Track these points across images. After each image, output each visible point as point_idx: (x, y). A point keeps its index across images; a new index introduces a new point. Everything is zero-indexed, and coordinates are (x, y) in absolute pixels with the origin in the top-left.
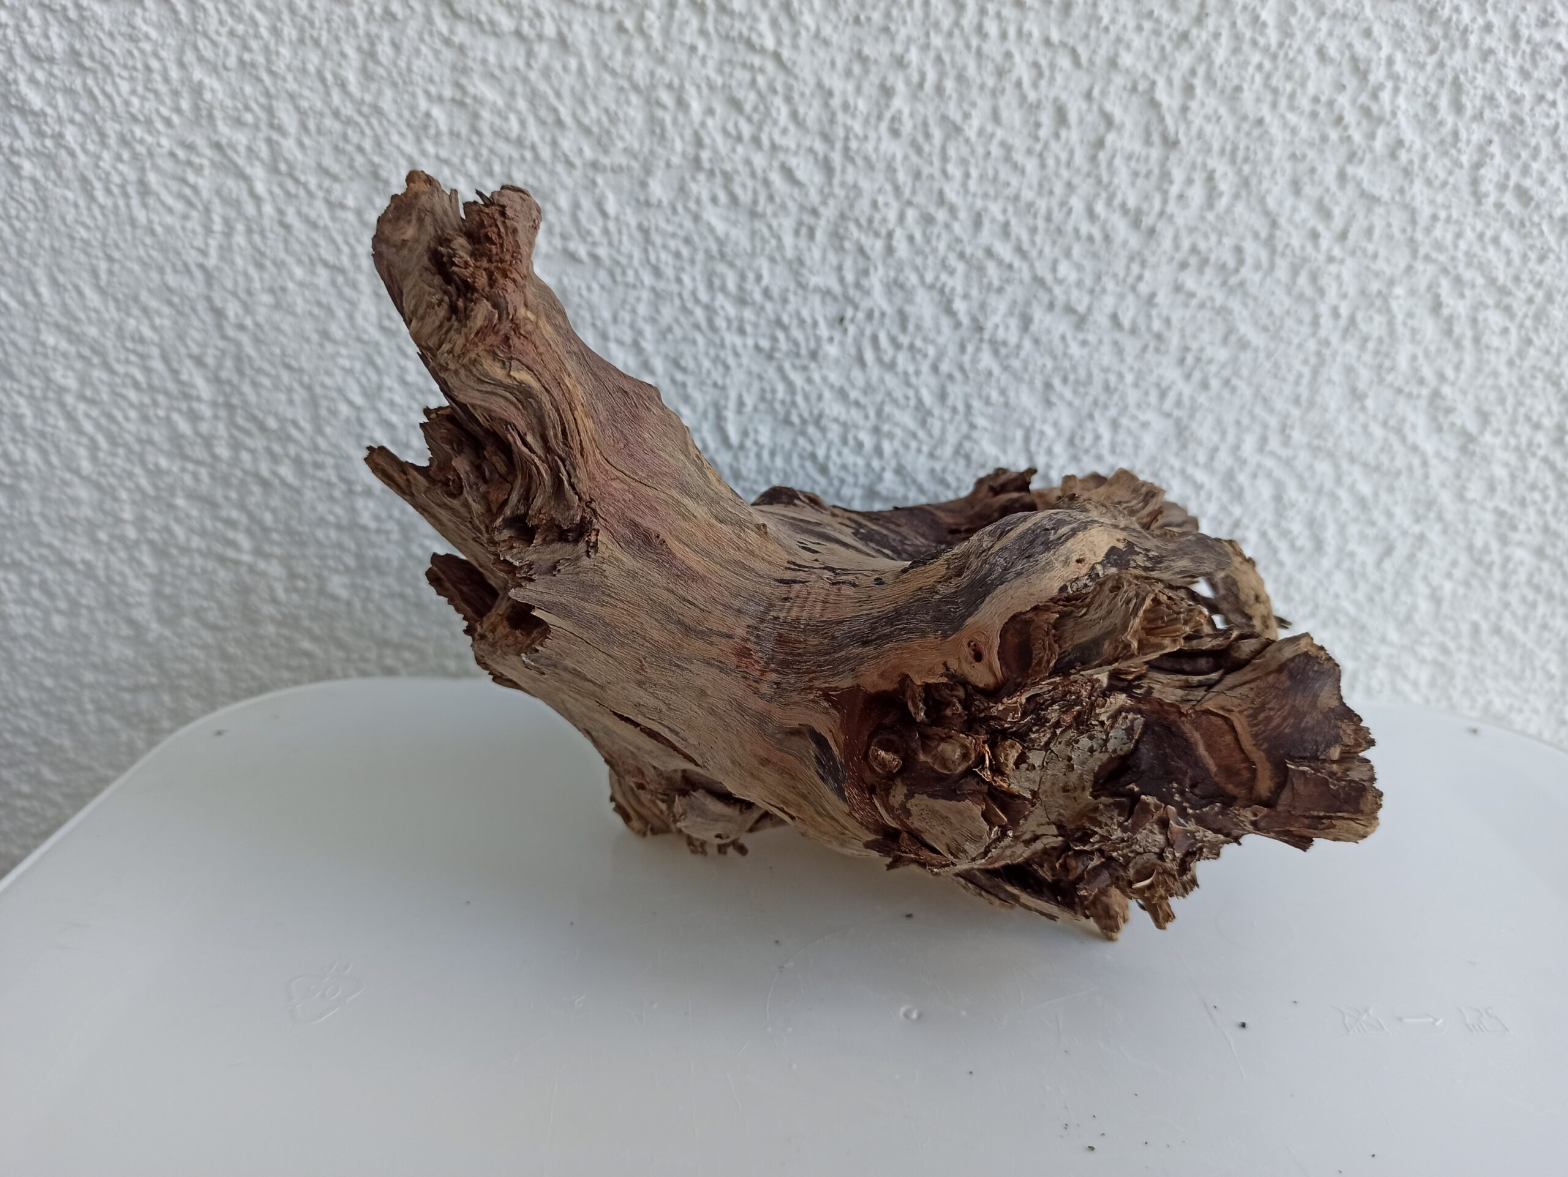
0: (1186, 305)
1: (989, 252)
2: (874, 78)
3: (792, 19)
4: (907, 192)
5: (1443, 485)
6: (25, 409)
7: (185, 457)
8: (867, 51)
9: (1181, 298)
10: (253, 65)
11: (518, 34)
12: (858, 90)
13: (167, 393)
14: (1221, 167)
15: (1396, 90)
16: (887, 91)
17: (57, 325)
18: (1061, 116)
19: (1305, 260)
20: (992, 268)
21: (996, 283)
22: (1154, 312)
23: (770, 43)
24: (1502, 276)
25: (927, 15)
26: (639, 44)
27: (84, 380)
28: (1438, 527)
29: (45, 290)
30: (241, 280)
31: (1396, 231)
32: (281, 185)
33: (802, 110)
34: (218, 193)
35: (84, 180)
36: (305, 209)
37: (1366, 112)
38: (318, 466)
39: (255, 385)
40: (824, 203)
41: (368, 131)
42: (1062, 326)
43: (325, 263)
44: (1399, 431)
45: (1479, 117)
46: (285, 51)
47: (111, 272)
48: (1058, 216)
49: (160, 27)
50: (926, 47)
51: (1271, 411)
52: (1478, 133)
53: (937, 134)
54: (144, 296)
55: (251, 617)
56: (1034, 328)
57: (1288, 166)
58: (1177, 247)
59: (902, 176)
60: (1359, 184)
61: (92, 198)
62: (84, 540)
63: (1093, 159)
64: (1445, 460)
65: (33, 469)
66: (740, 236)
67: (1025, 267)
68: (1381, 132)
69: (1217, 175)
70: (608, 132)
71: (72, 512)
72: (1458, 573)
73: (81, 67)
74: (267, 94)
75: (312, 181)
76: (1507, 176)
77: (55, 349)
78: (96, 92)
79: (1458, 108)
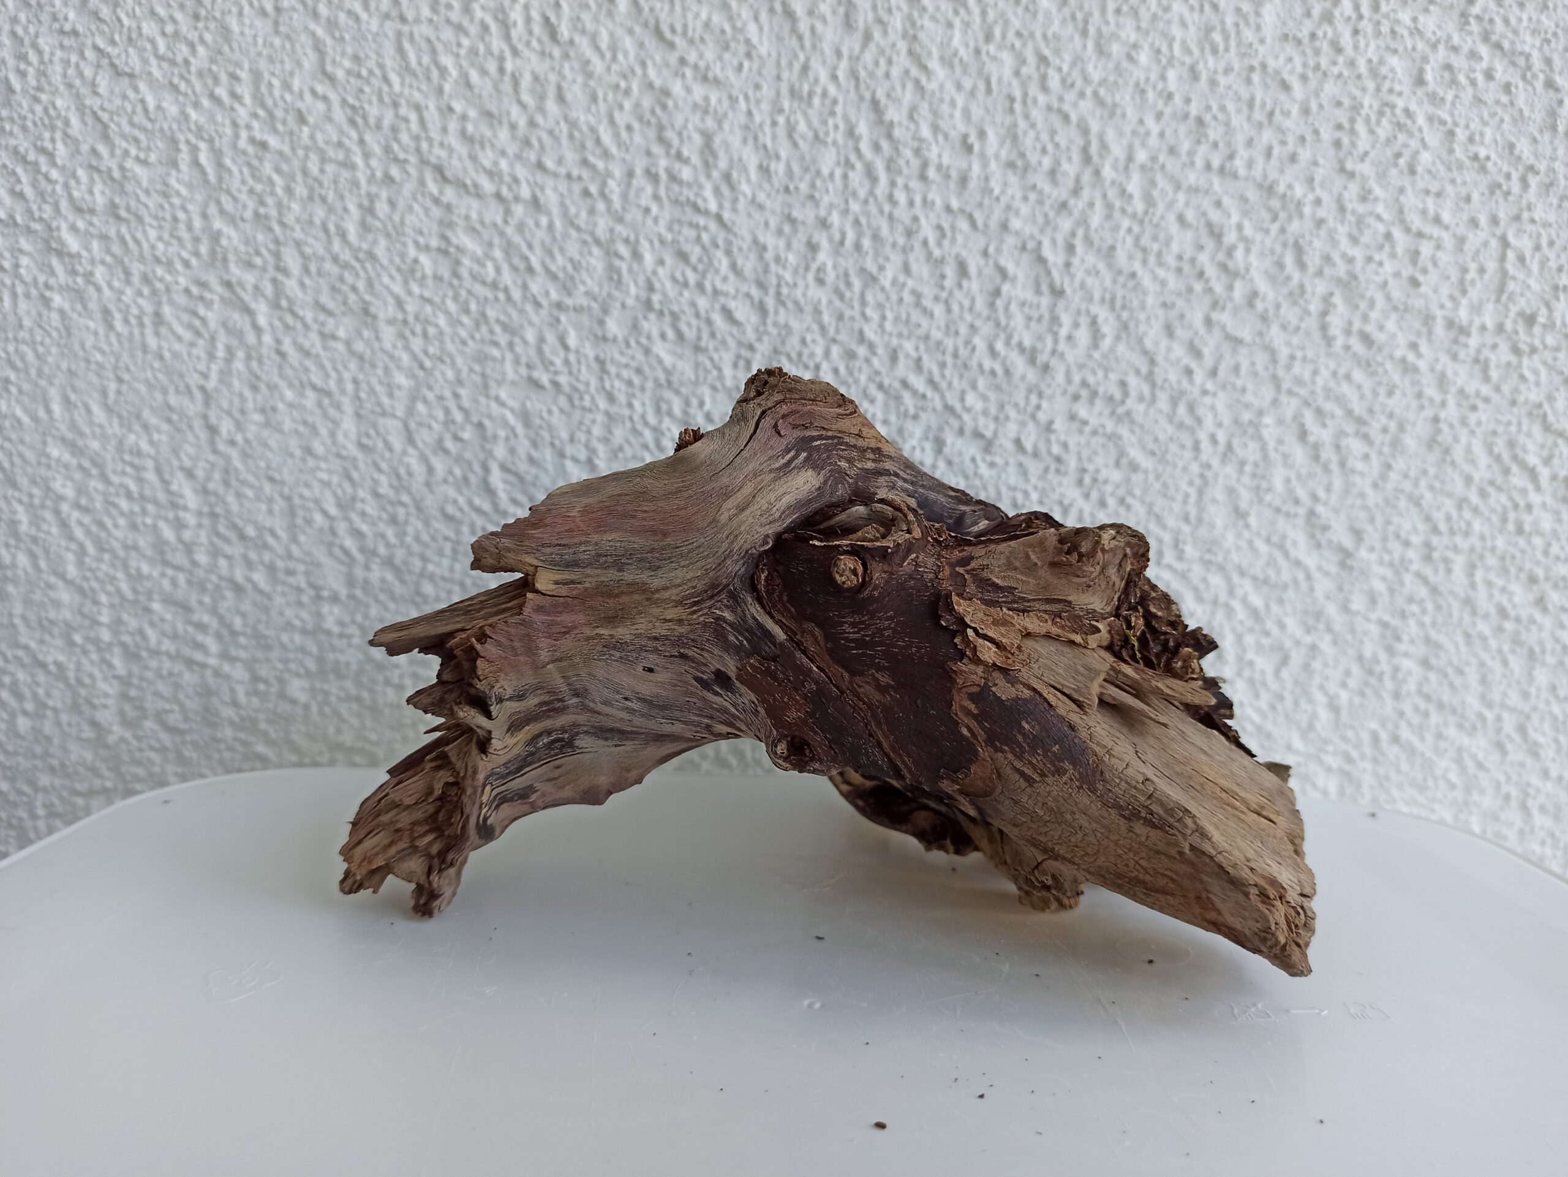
0: (1081, 432)
1: (905, 384)
2: (802, 236)
3: (732, 187)
4: (831, 332)
5: (1328, 598)
6: (22, 516)
7: (166, 563)
8: (795, 214)
9: (1075, 425)
10: (267, 217)
11: (498, 196)
12: (789, 246)
13: (156, 502)
14: (1103, 314)
15: (1248, 251)
16: (813, 248)
17: (63, 439)
18: (962, 270)
19: (1182, 393)
20: (907, 398)
21: (912, 411)
22: (1053, 438)
23: (713, 206)
24: (1358, 408)
25: (846, 186)
26: (601, 206)
27: (81, 490)
28: (1328, 638)
29: (57, 408)
30: (236, 400)
31: (1260, 368)
32: (281, 319)
33: (740, 262)
34: (224, 324)
35: (106, 312)
36: (301, 340)
37: (1224, 267)
38: (290, 572)
39: (239, 495)
40: (759, 340)
41: (362, 273)
42: (971, 450)
43: (314, 388)
44: (1281, 547)
45: (1320, 273)
46: (295, 207)
47: (119, 392)
48: (963, 353)
49: (190, 186)
50: (845, 212)
51: (1164, 527)
52: (1321, 287)
53: (857, 284)
54: (146, 414)
55: (210, 718)
56: (947, 450)
57: (1161, 313)
58: (1069, 381)
59: (826, 318)
60: (1223, 328)
61: (111, 327)
62: (59, 642)
63: (992, 305)
64: (1327, 574)
65: (21, 573)
66: (685, 368)
67: (937, 397)
68: (1238, 285)
69: (1100, 319)
70: (572, 278)
71: (52, 615)
72: (1352, 683)
73: (118, 218)
74: (277, 242)
75: (309, 316)
76: (1350, 323)
77: (58, 460)
78: (128, 238)
79: (1302, 265)
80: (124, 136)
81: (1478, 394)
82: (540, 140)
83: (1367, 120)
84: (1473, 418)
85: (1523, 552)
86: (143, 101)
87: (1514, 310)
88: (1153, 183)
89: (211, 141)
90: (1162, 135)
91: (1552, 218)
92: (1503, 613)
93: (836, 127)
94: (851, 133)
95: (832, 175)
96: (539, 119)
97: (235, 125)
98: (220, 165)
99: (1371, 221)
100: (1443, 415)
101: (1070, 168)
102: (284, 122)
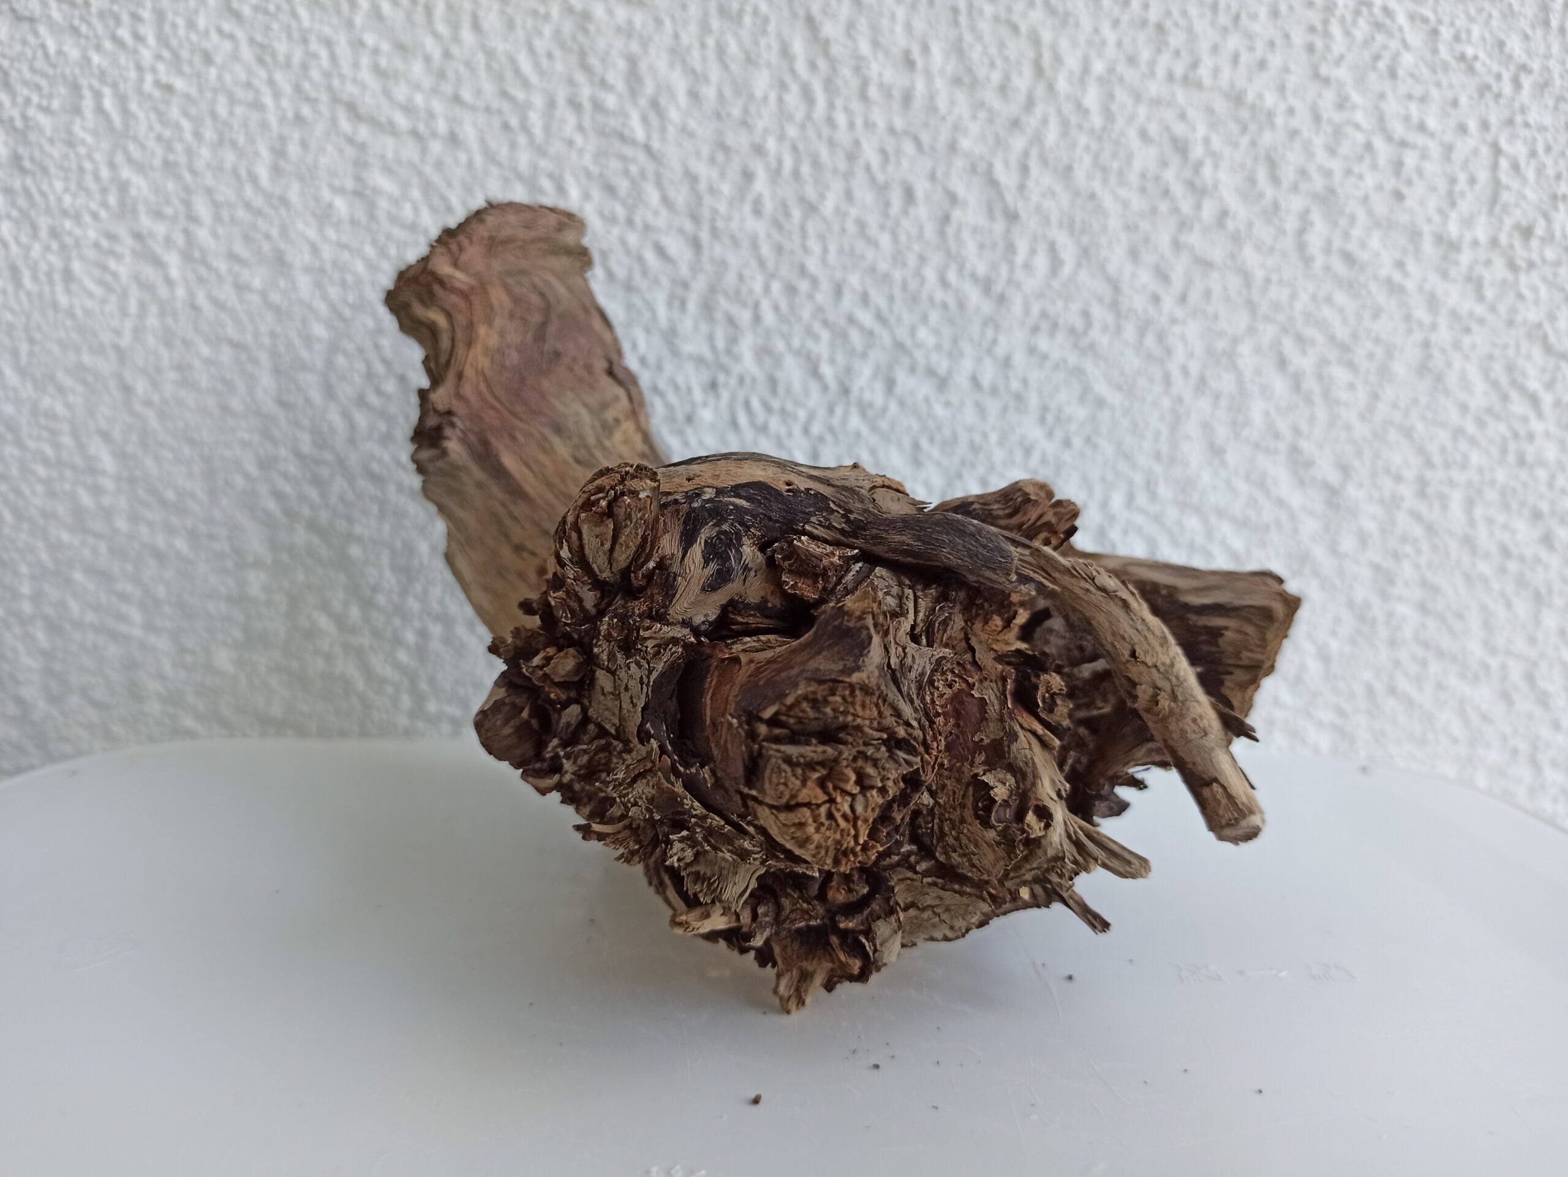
0: (1041, 366)
1: (851, 320)
2: (736, 165)
3: (660, 115)
4: (771, 265)
5: (1314, 539)
7: (86, 531)
8: (728, 141)
9: (1035, 359)
10: (176, 164)
11: (414, 133)
12: (723, 175)
13: (73, 468)
14: (1062, 239)
15: (1216, 166)
16: (748, 176)
18: (909, 195)
19: (1149, 322)
20: (854, 335)
21: (859, 348)
22: (1011, 374)
24: (1342, 332)
25: (781, 110)
26: (522, 140)
30: (151, 358)
31: (1233, 293)
32: (194, 271)
33: (671, 194)
34: (136, 278)
36: (214, 292)
37: (1191, 185)
38: (211, 537)
39: (157, 459)
40: (694, 277)
41: (275, 220)
42: (925, 388)
43: (230, 342)
44: (1262, 485)
45: (1295, 188)
46: (205, 153)
47: (31, 354)
48: (913, 285)
49: (95, 134)
50: (782, 137)
51: (1134, 467)
52: (1296, 203)
53: (796, 214)
54: (60, 376)
56: (899, 389)
57: (1123, 236)
58: (1027, 312)
59: (766, 251)
60: (1192, 250)
61: (19, 285)
63: (942, 233)
64: (1312, 514)
67: (886, 333)
68: (1207, 203)
69: (1059, 244)
72: (1343, 631)
73: (23, 171)
74: (188, 190)
75: (222, 266)
76: (1329, 243)
78: (34, 190)
79: (1275, 180)
80: (25, 83)
81: (1471, 314)
82: (457, 72)
83: (1342, 21)
84: (1467, 340)
85: (1525, 485)
86: (43, 46)
87: (1508, 222)
88: (1111, 97)
89: (115, 86)
90: (1119, 44)
91: (1548, 120)
92: (1506, 552)
93: (769, 47)
94: (785, 52)
95: (765, 99)
96: (455, 50)
97: (139, 68)
98: (125, 112)
99: (1350, 130)
100: (1433, 338)
101: (1022, 82)
102: (191, 63)
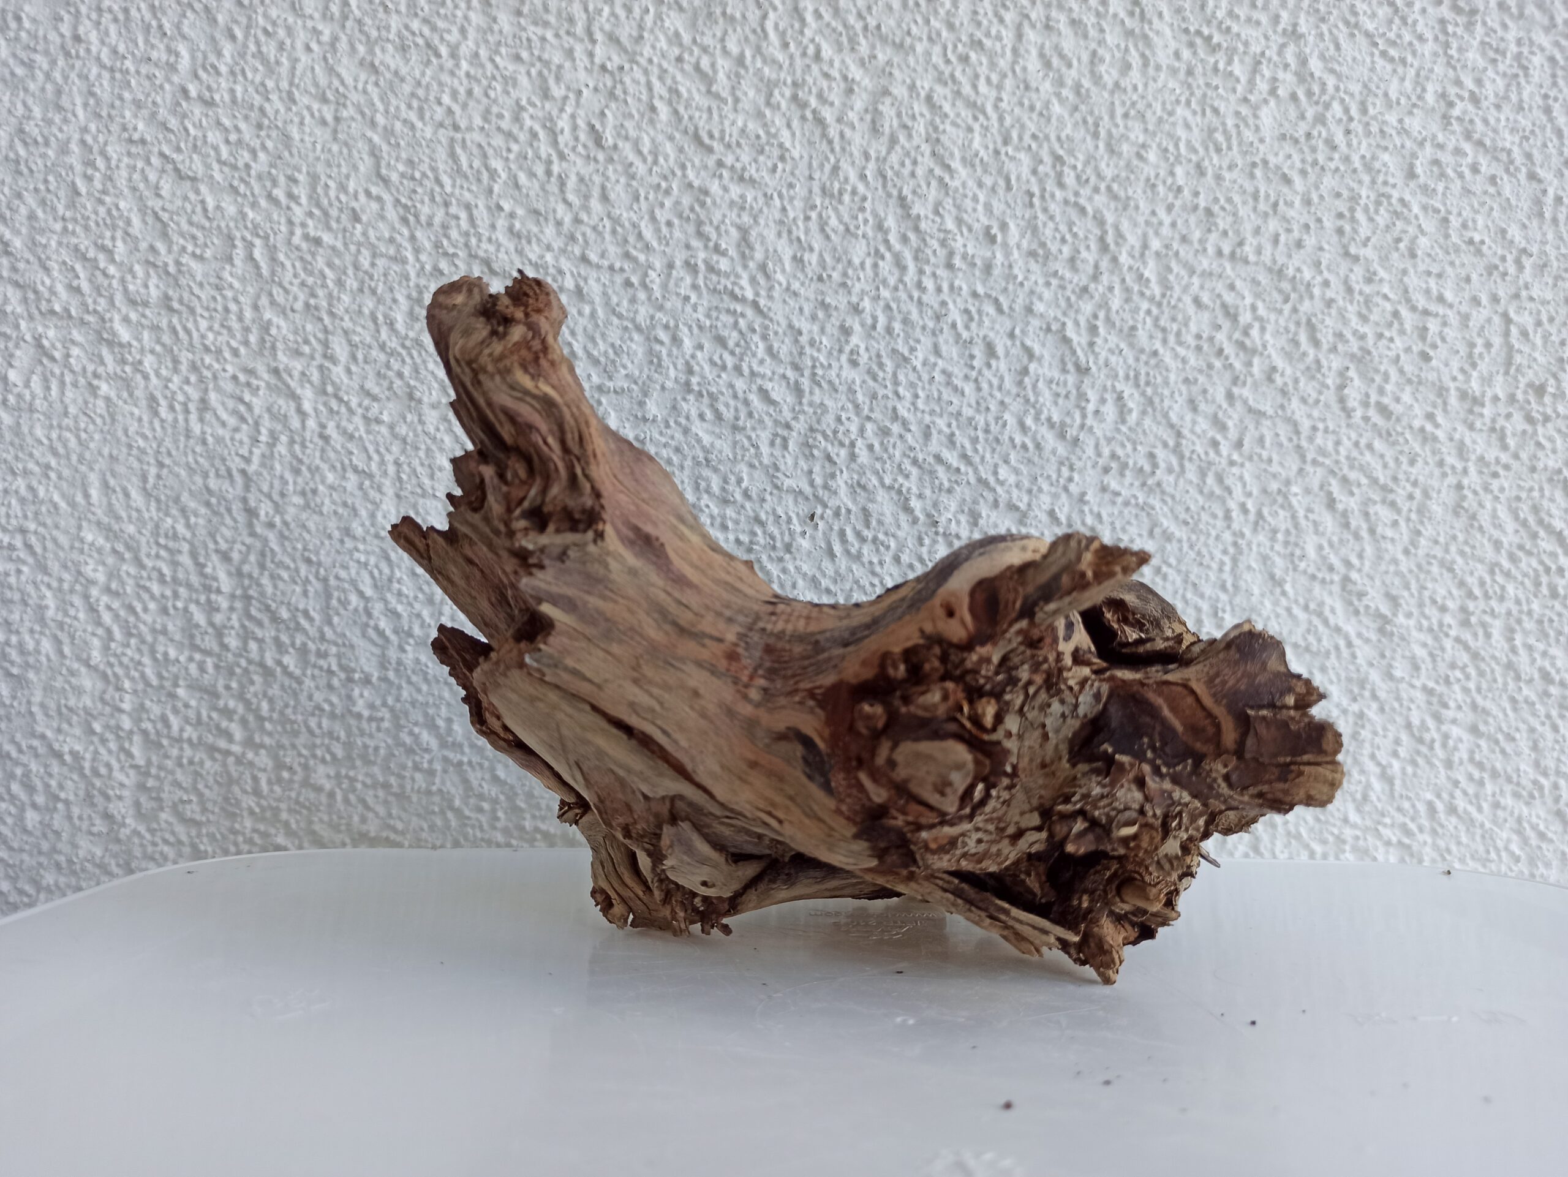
0: (1114, 503)
1: (938, 458)
2: (835, 321)
3: (768, 277)
4: (866, 412)
5: (1371, 665)
6: (50, 601)
7: (195, 647)
8: (828, 300)
9: (1107, 497)
10: (317, 308)
12: (822, 330)
13: (189, 586)
14: (1128, 390)
15: (1263, 329)
16: (846, 331)
17: (99, 523)
18: (990, 350)
19: (1210, 463)
20: (941, 471)
21: (946, 484)
22: (1086, 509)
23: (749, 294)
24: (1382, 476)
25: (876, 274)
26: (642, 295)
27: (113, 574)
28: (1375, 706)
29: (94, 493)
30: (277, 483)
31: (1283, 439)
32: (325, 404)
33: (776, 345)
34: (269, 410)
35: (152, 399)
36: (344, 423)
37: (1241, 345)
38: (321, 654)
39: (274, 577)
40: (795, 418)
41: (408, 360)
43: (356, 470)
44: (1320, 615)
45: (1334, 349)
46: (346, 298)
47: (159, 477)
48: (994, 428)
49: (243, 280)
50: (876, 298)
51: (1202, 596)
52: (1336, 363)
53: (889, 365)
54: (185, 497)
55: (229, 809)
56: (981, 522)
57: (1184, 388)
58: (1099, 455)
59: (860, 397)
60: (1245, 402)
61: (156, 414)
62: (77, 731)
63: (1020, 383)
64: (1367, 641)
65: (44, 659)
66: (724, 447)
67: (970, 471)
68: (1256, 361)
69: (1126, 395)
70: (613, 362)
71: (72, 703)
72: (1402, 752)
73: (171, 309)
74: (326, 331)
75: (354, 402)
76: (1367, 395)
77: (92, 544)
78: (179, 328)
79: (1316, 343)
80: (182, 234)
81: (1498, 461)
82: (584, 235)
83: (1366, 210)
84: (1495, 485)
85: (1560, 615)
86: (203, 202)
87: (1523, 382)
88: (1169, 269)
89: (266, 238)
90: (1174, 225)
91: (1549, 296)
92: (1546, 677)
93: (866, 221)
94: (880, 227)
95: (862, 264)
96: (584, 217)
97: (290, 223)
98: (273, 259)
99: (1378, 300)
100: (1466, 482)
101: (1089, 256)
102: (338, 221)
